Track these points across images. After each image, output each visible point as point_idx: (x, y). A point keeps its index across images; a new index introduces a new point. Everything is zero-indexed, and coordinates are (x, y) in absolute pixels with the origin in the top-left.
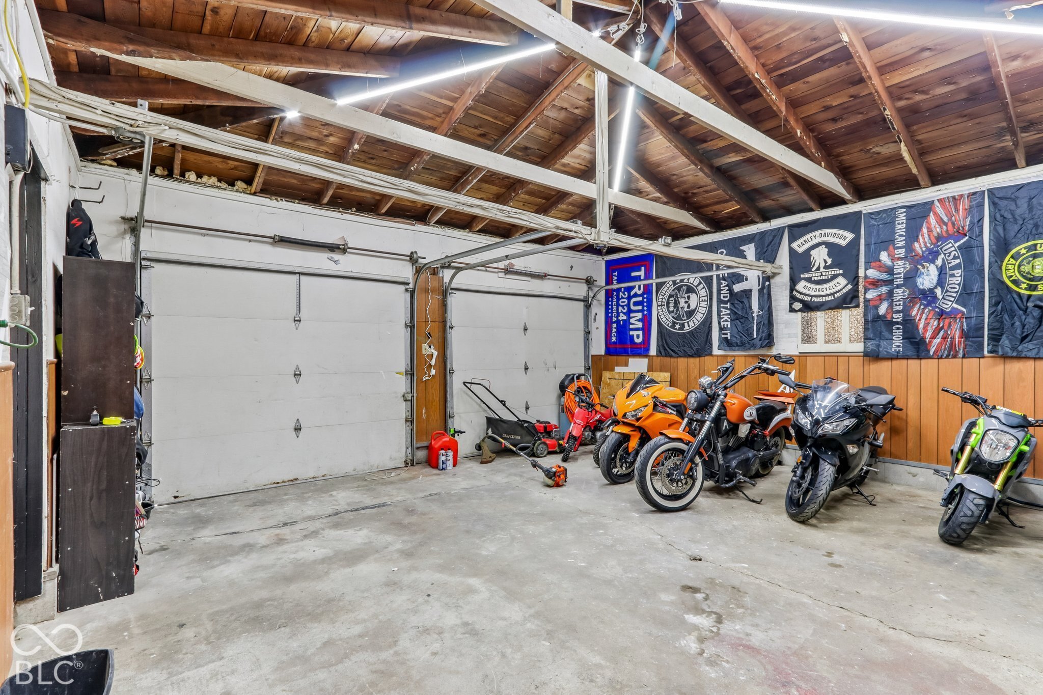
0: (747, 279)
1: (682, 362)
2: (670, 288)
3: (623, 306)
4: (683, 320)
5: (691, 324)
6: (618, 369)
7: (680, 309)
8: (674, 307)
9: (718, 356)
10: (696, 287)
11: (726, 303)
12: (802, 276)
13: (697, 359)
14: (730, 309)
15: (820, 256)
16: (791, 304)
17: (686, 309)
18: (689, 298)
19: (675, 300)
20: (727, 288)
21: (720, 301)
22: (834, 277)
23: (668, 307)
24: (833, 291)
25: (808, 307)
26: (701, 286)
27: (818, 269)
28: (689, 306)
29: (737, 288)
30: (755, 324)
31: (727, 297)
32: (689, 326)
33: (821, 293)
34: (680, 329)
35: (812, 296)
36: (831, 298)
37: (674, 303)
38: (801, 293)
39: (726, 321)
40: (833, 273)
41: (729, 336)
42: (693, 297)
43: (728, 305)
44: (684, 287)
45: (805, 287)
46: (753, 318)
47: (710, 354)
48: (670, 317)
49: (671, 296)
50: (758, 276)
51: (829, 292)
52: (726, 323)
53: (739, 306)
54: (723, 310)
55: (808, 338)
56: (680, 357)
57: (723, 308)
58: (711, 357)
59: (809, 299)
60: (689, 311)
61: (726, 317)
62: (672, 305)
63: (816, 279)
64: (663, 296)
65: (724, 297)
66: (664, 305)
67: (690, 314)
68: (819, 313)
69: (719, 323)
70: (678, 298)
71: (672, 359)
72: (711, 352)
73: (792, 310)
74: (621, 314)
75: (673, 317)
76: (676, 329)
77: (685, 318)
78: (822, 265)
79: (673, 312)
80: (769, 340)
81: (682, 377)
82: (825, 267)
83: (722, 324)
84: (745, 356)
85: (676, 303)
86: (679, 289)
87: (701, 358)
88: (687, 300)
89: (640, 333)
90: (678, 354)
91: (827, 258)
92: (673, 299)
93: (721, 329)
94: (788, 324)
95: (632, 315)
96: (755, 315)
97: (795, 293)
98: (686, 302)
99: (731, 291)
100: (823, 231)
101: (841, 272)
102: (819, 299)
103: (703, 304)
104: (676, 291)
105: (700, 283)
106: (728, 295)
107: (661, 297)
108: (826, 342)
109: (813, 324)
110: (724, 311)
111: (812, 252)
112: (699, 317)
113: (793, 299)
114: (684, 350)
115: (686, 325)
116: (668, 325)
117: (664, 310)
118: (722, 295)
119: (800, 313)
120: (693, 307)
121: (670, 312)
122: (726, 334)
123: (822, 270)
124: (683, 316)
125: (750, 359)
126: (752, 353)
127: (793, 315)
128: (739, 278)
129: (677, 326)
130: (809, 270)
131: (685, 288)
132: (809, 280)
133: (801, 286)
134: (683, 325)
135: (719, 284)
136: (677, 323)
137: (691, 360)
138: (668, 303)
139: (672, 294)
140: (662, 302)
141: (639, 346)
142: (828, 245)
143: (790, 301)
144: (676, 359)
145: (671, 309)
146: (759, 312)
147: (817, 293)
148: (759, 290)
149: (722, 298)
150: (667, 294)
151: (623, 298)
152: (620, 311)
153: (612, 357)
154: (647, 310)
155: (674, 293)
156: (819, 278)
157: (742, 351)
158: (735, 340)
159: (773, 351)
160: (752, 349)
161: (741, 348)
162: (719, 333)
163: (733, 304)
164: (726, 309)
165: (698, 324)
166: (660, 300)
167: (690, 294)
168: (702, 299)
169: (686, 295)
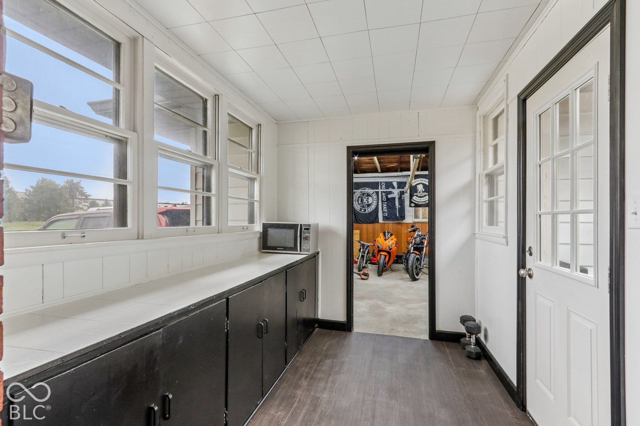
0: (394, 193)
1: (364, 226)
2: (359, 194)
5: (369, 210)
7: (364, 203)
8: (361, 202)
9: (381, 223)
10: (372, 194)
11: (385, 202)
12: (415, 194)
13: (372, 224)
14: (387, 204)
15: (420, 188)
17: (367, 203)
18: (368, 198)
19: (361, 199)
20: (385, 196)
21: (382, 201)
22: (425, 196)
23: (358, 202)
24: (425, 200)
25: (417, 206)
26: (374, 194)
27: (420, 192)
28: (368, 202)
29: (390, 196)
30: (397, 211)
31: (385, 199)
32: (368, 210)
33: (421, 201)
34: (364, 212)
35: (418, 202)
36: (424, 203)
37: (361, 200)
38: (415, 200)
39: (385, 209)
40: (425, 194)
41: (387, 215)
42: (370, 199)
43: (386, 203)
45: (416, 198)
46: (396, 209)
47: (378, 222)
48: (359, 206)
49: (359, 197)
50: (398, 193)
51: (423, 201)
52: (385, 210)
53: (390, 203)
55: (416, 217)
56: (364, 223)
57: (384, 204)
58: (378, 224)
59: (417, 203)
60: (368, 204)
61: (385, 208)
62: (360, 201)
63: (419, 196)
67: (369, 205)
68: (420, 208)
69: (383, 210)
70: (363, 198)
71: (360, 225)
72: (379, 221)
73: (410, 206)
75: (360, 206)
76: (362, 212)
77: (366, 207)
78: (421, 191)
79: (360, 204)
80: (403, 217)
81: (365, 232)
82: (422, 192)
83: (384, 210)
84: (393, 223)
85: (362, 201)
86: (363, 194)
87: (374, 224)
88: (367, 199)
90: (363, 222)
91: (423, 189)
92: (360, 198)
93: (383, 212)
94: (408, 211)
96: (397, 207)
97: (412, 200)
98: (367, 200)
99: (387, 197)
100: (421, 179)
101: (427, 194)
102: (420, 203)
103: (375, 202)
104: (362, 195)
105: (373, 193)
106: (386, 199)
107: (355, 197)
108: (422, 218)
109: (418, 212)
111: (417, 186)
112: (373, 207)
114: (366, 221)
115: (367, 210)
116: (358, 210)
117: (356, 203)
118: (383, 199)
119: (413, 208)
120: (370, 202)
121: (359, 204)
122: (386, 214)
123: (421, 193)
124: (365, 206)
125: (395, 224)
127: (411, 208)
128: (390, 193)
129: (363, 210)
130: (417, 192)
131: (366, 194)
132: (417, 196)
133: (414, 198)
135: (382, 194)
136: (363, 209)
137: (369, 225)
138: (358, 200)
139: (360, 196)
140: (355, 199)
142: (423, 184)
143: (410, 203)
144: (362, 224)
146: (399, 206)
147: (419, 201)
148: (398, 198)
149: (383, 200)
150: (357, 196)
155: (361, 196)
156: (420, 196)
157: (392, 221)
158: (389, 217)
159: (404, 221)
160: (396, 221)
161: (392, 220)
162: (382, 214)
163: (388, 203)
164: (385, 204)
165: (372, 210)
166: (354, 198)
167: (369, 197)
168: (374, 199)
169: (367, 197)
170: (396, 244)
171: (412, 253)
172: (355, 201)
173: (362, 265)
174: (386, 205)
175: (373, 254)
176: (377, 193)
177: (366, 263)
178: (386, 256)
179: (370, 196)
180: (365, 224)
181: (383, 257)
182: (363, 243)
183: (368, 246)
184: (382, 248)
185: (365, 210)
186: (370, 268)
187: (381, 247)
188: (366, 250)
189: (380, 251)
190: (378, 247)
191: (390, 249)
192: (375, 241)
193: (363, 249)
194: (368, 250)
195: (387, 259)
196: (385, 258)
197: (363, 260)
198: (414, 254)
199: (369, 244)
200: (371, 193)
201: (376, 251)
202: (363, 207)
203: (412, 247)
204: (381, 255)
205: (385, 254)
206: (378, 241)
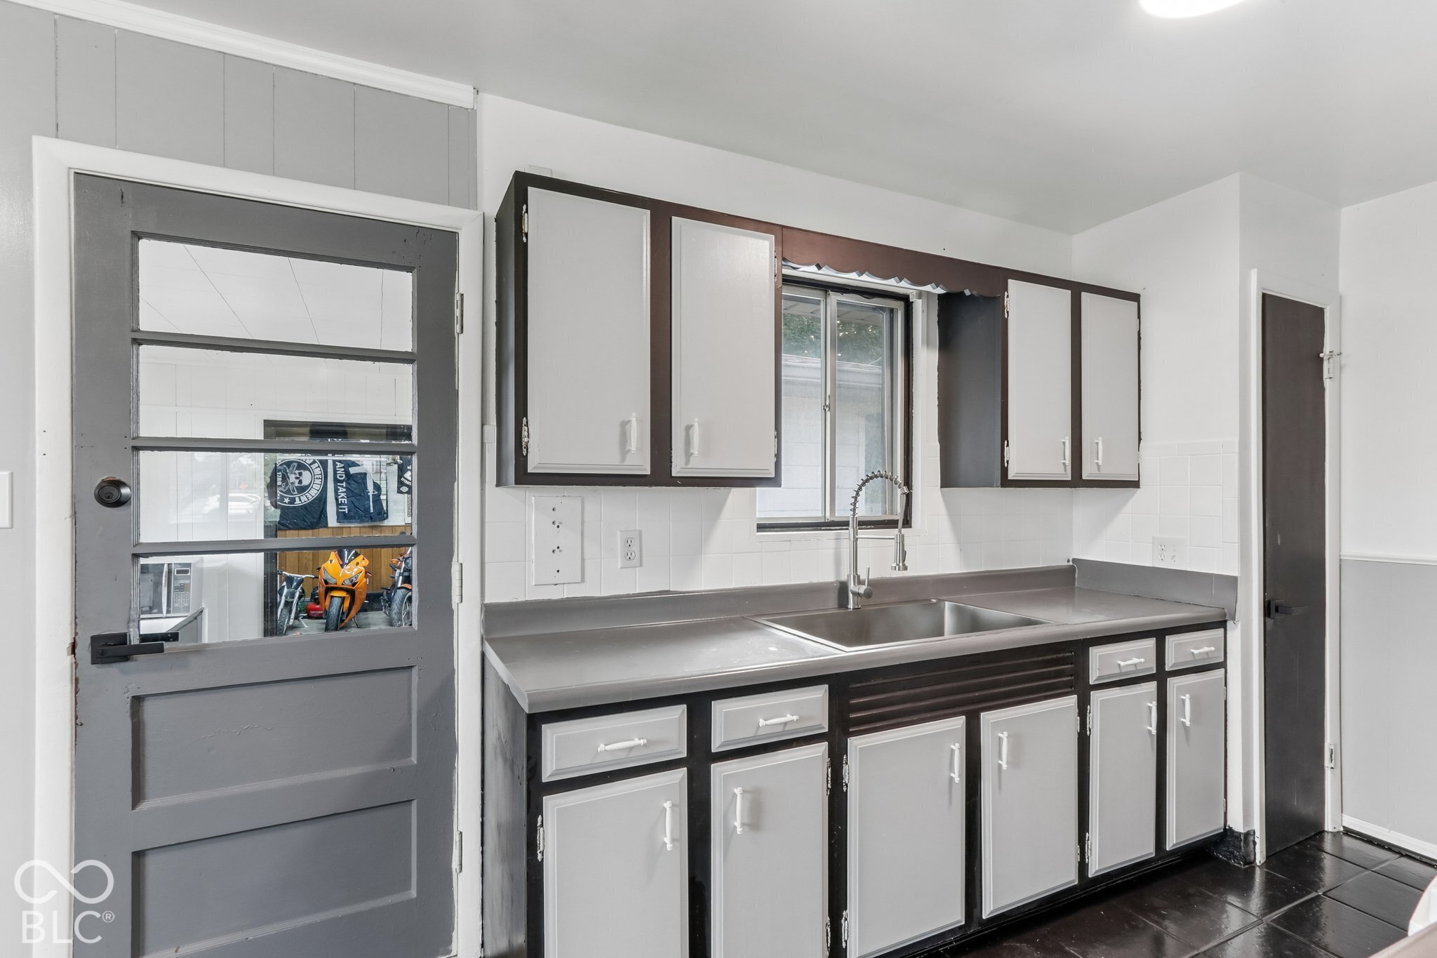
4: (293, 495)
5: (304, 499)
7: (290, 484)
8: (283, 481)
9: (333, 528)
10: (310, 465)
11: (341, 482)
12: (408, 468)
13: (310, 531)
14: (346, 488)
16: (399, 488)
17: (297, 485)
18: (300, 474)
19: (283, 475)
20: (343, 470)
21: (336, 481)
26: (316, 465)
28: (300, 482)
29: (353, 470)
30: (371, 501)
31: (342, 477)
32: (300, 500)
34: (289, 503)
37: (282, 478)
39: (343, 497)
41: (346, 511)
42: (306, 474)
43: (344, 484)
44: (294, 464)
45: (411, 476)
46: (368, 496)
47: (326, 526)
52: (343, 500)
53: (354, 485)
54: (340, 488)
57: (340, 486)
61: (343, 495)
62: (279, 479)
65: (340, 476)
67: (302, 489)
69: (337, 499)
70: (287, 473)
72: (327, 524)
73: (399, 492)
75: (281, 491)
76: (285, 503)
77: (296, 493)
80: (382, 514)
83: (340, 500)
84: (360, 527)
85: (285, 478)
86: (289, 464)
87: (315, 530)
88: (298, 476)
90: (287, 526)
92: (280, 473)
93: (338, 504)
94: (395, 503)
96: (370, 494)
97: (402, 479)
98: (297, 478)
99: (347, 473)
103: (318, 481)
104: (285, 466)
105: (314, 462)
106: (344, 476)
110: (341, 490)
112: (313, 493)
113: (401, 484)
114: (295, 523)
115: (297, 499)
118: (338, 475)
119: (406, 495)
120: (305, 483)
122: (344, 509)
124: (294, 491)
125: (365, 529)
126: (366, 524)
127: (400, 495)
129: (287, 500)
131: (296, 464)
133: (408, 475)
135: (335, 465)
136: (286, 497)
137: (303, 532)
146: (374, 492)
148: (373, 474)
149: (338, 477)
157: (359, 523)
158: (352, 514)
159: (386, 523)
160: (368, 521)
161: (358, 521)
162: (335, 508)
163: (349, 484)
164: (342, 486)
165: (311, 499)
167: (302, 471)
168: (316, 477)
169: (297, 472)
170: (366, 572)
171: (400, 588)
173: (288, 623)
174: (344, 490)
175: (313, 595)
176: (324, 464)
177: (296, 618)
178: (343, 599)
179: (306, 468)
180: (292, 531)
181: (337, 602)
182: (288, 574)
183: (302, 581)
184: (336, 584)
185: (293, 501)
186: (306, 626)
187: (332, 581)
188: (297, 589)
189: (329, 589)
190: (326, 582)
191: (354, 585)
192: (319, 569)
193: (288, 588)
194: (302, 589)
195: (347, 604)
196: (343, 603)
197: (290, 612)
198: (403, 590)
199: (304, 576)
200: (309, 463)
201: (321, 590)
202: (288, 492)
203: (401, 577)
204: (332, 597)
205: (343, 594)
206: (325, 569)
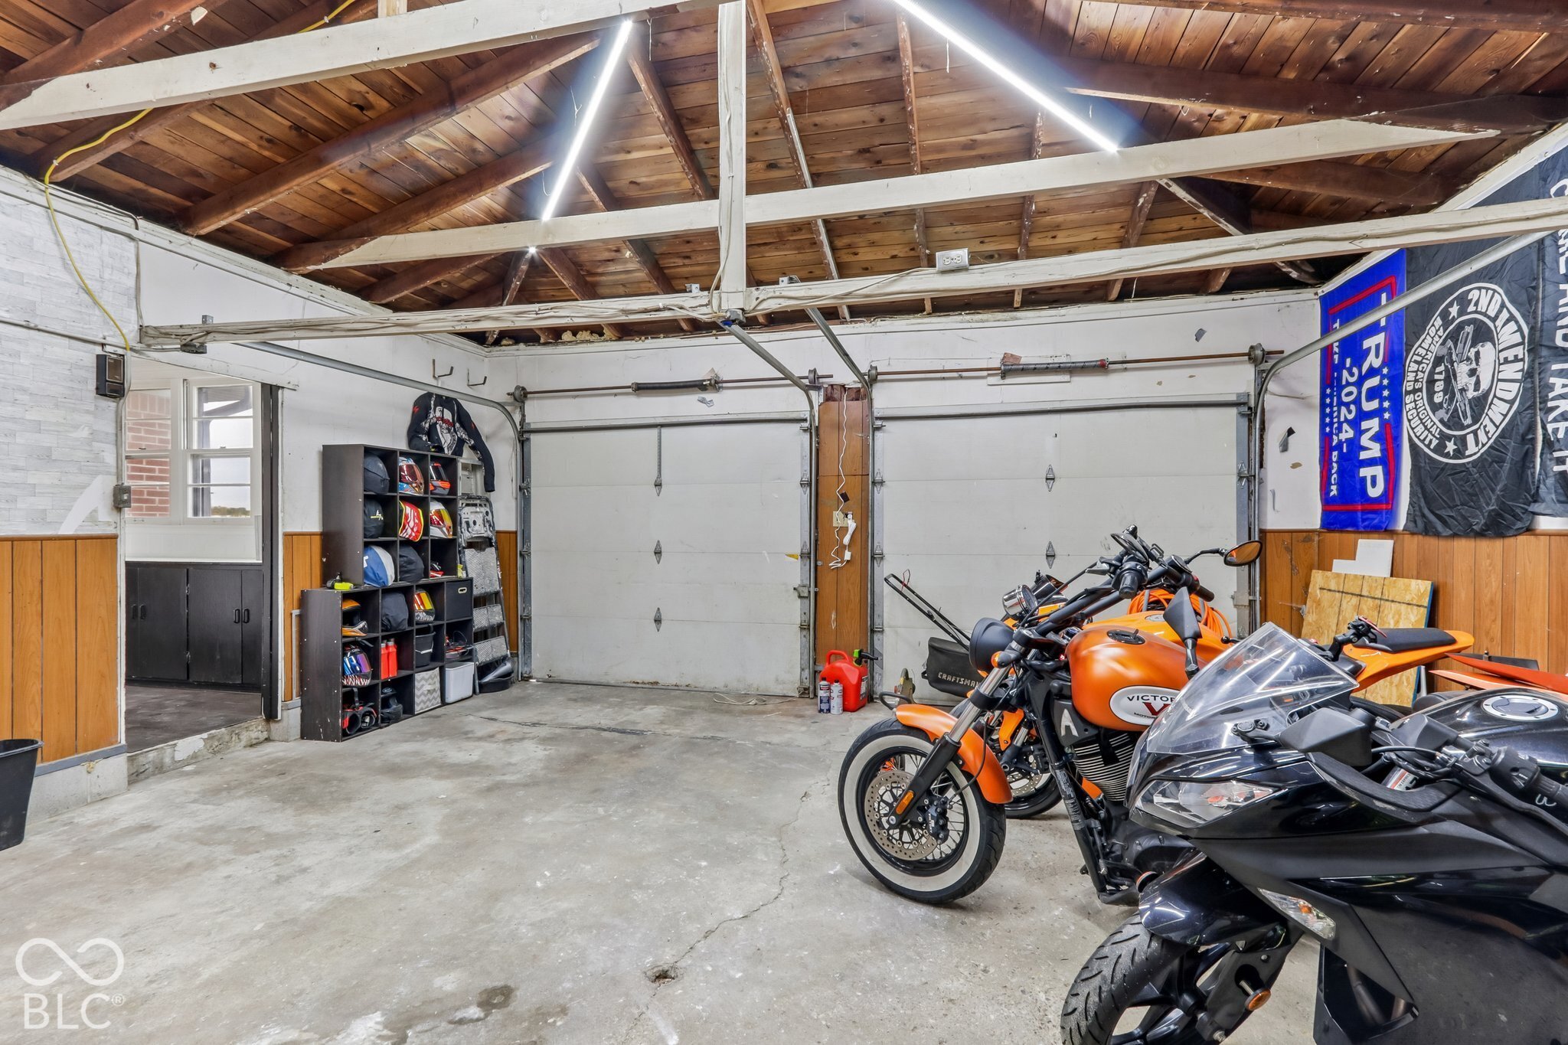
2: (1436, 338)
3: (1347, 405)
4: (1463, 428)
5: (1482, 436)
6: (1339, 566)
7: (1458, 395)
8: (1445, 391)
10: (1494, 320)
13: (1497, 544)
17: (1470, 394)
18: (1477, 357)
19: (1447, 370)
21: (1549, 355)
23: (1431, 393)
26: (1507, 315)
28: (1476, 385)
32: (1477, 443)
34: (1456, 454)
37: (1445, 382)
39: (1563, 417)
42: (1487, 353)
47: (1533, 530)
48: (1434, 421)
49: (1438, 361)
52: (1561, 425)
54: (1558, 382)
56: (1456, 535)
57: (1559, 374)
58: (1533, 540)
60: (1478, 399)
61: (1564, 405)
62: (1439, 386)
64: (1418, 363)
65: (1565, 337)
66: (1420, 390)
67: (1480, 406)
69: (1543, 427)
70: (1453, 363)
71: (1438, 544)
72: (1536, 521)
74: (1345, 426)
75: (1441, 421)
76: (1447, 455)
77: (1469, 421)
79: (1440, 405)
81: (1463, 595)
85: (1450, 377)
86: (1454, 335)
88: (1472, 365)
89: (1378, 471)
90: (1450, 528)
92: (1442, 368)
93: (1549, 445)
95: (1365, 425)
98: (1471, 373)
103: (1511, 371)
104: (1450, 343)
105: (1503, 306)
107: (1414, 367)
110: (1559, 385)
112: (1498, 414)
114: (1464, 518)
115: (1470, 439)
116: (1428, 446)
117: (1420, 403)
118: (1560, 333)
120: (1485, 383)
121: (1435, 407)
124: (1466, 417)
129: (1451, 447)
131: (1469, 329)
134: (1463, 440)
135: (1554, 298)
136: (1449, 438)
137: (1483, 547)
138: (1431, 382)
139: (1440, 354)
140: (1416, 381)
141: (1376, 507)
144: (1444, 543)
145: (1438, 398)
149: (1560, 342)
150: (1429, 355)
151: (1348, 384)
152: (1342, 419)
153: (1332, 534)
154: (1391, 409)
155: (1444, 351)
165: (1494, 433)
166: (1411, 376)
167: (1479, 346)
169: (1473, 352)
172: (1415, 391)
179: (1486, 336)
180: (1462, 541)
185: (1463, 446)
200: (1495, 313)
